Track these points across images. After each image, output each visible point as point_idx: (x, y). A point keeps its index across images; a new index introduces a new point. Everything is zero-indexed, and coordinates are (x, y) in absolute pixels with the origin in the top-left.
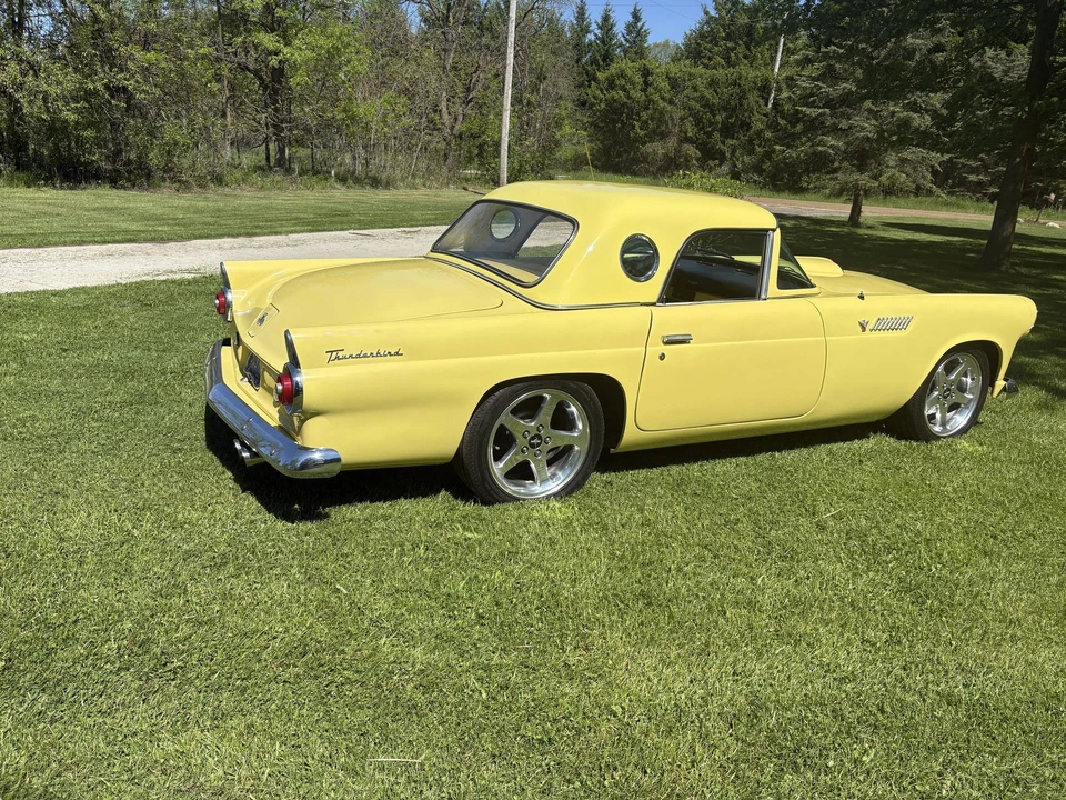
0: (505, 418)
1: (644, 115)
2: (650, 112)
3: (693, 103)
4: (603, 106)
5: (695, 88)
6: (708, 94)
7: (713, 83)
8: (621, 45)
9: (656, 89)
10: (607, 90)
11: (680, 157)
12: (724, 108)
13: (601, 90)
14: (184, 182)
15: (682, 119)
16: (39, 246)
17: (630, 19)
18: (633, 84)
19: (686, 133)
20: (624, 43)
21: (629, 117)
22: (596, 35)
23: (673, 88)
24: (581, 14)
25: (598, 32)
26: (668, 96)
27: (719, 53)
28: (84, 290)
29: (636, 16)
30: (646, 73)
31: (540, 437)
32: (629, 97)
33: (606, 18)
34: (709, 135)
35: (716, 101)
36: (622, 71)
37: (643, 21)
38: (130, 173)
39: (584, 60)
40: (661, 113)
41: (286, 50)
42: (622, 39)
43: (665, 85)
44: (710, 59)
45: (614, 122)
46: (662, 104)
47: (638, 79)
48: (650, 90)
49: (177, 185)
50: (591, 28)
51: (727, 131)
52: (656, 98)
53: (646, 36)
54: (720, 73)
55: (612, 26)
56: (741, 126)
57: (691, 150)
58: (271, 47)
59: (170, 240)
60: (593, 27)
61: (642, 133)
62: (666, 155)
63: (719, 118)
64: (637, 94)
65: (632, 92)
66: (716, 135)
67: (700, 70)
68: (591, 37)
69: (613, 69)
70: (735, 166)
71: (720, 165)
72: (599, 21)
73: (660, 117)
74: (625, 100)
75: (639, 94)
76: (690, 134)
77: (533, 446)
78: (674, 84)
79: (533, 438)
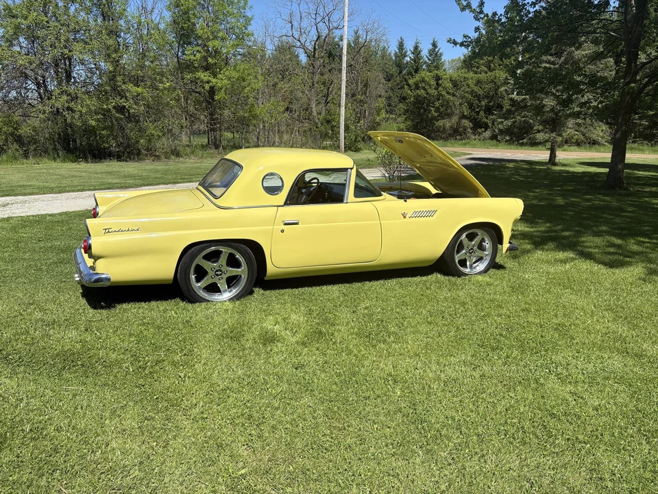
0: (199, 260)
1: (437, 104)
2: (440, 101)
3: (467, 95)
4: (412, 99)
5: (468, 85)
6: (476, 89)
7: (479, 82)
8: (426, 62)
9: (444, 88)
10: (414, 90)
11: (460, 128)
12: (487, 97)
13: (411, 90)
14: (158, 156)
15: (461, 104)
16: (60, 193)
17: (431, 47)
18: (430, 86)
19: (463, 113)
20: (428, 61)
21: (428, 106)
22: (410, 58)
23: (455, 86)
24: (401, 46)
25: (412, 56)
26: (451, 91)
27: (483, 64)
28: (66, 213)
29: (434, 45)
30: (438, 78)
31: (221, 271)
32: (428, 94)
33: (416, 48)
34: (478, 113)
35: (481, 93)
36: (423, 78)
37: (439, 47)
38: (128, 153)
39: (404, 72)
40: (447, 102)
41: (214, 80)
42: (426, 59)
43: (449, 85)
44: (478, 68)
45: (419, 108)
46: (447, 96)
47: (433, 82)
48: (440, 88)
49: (153, 158)
50: (407, 54)
51: (489, 111)
52: (444, 93)
53: (440, 56)
54: (482, 76)
55: (420, 52)
56: (498, 107)
57: (466, 123)
58: (205, 79)
59: (130, 187)
60: (409, 53)
61: (436, 114)
62: (451, 127)
63: (483, 103)
64: (433, 92)
65: (429, 90)
66: (482, 113)
67: (471, 74)
68: (408, 59)
69: (417, 77)
70: (494, 131)
71: (485, 132)
72: (412, 49)
73: (447, 104)
74: (425, 95)
75: (434, 91)
76: (465, 114)
77: (217, 275)
78: (455, 84)
79: (217, 271)
